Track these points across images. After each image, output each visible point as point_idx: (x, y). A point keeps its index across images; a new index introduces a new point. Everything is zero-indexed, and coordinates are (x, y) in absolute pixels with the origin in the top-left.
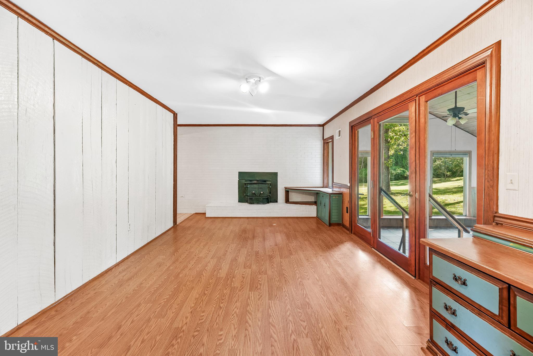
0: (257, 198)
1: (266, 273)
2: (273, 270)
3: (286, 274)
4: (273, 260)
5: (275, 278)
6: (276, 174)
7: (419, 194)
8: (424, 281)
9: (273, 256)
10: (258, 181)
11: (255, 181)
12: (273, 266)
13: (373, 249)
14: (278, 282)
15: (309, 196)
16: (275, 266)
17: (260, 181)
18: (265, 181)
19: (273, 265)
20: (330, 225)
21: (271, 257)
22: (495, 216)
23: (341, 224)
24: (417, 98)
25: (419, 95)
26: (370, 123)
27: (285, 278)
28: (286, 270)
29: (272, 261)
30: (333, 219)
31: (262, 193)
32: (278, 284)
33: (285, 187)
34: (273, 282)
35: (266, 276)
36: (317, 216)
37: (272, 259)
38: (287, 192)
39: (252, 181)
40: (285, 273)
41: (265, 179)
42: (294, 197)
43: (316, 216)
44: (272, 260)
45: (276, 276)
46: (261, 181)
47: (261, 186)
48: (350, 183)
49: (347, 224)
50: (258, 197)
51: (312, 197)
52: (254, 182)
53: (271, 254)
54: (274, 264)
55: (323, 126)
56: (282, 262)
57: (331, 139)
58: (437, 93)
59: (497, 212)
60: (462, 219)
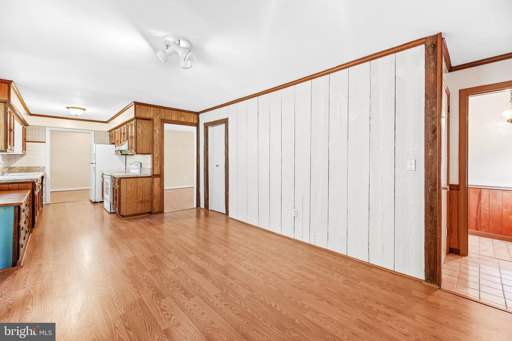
1: (151, 272)
2: (145, 278)
3: (125, 279)
4: (152, 292)
5: (138, 271)
9: (157, 299)
12: (148, 282)
14: (133, 268)
16: (145, 284)
19: (148, 284)
21: (158, 295)
27: (126, 274)
28: (127, 283)
29: (153, 289)
32: (132, 267)
34: (138, 267)
35: (149, 270)
37: (156, 293)
40: (128, 279)
44: (154, 291)
45: (137, 273)
53: (163, 300)
54: (147, 287)
56: (137, 294)
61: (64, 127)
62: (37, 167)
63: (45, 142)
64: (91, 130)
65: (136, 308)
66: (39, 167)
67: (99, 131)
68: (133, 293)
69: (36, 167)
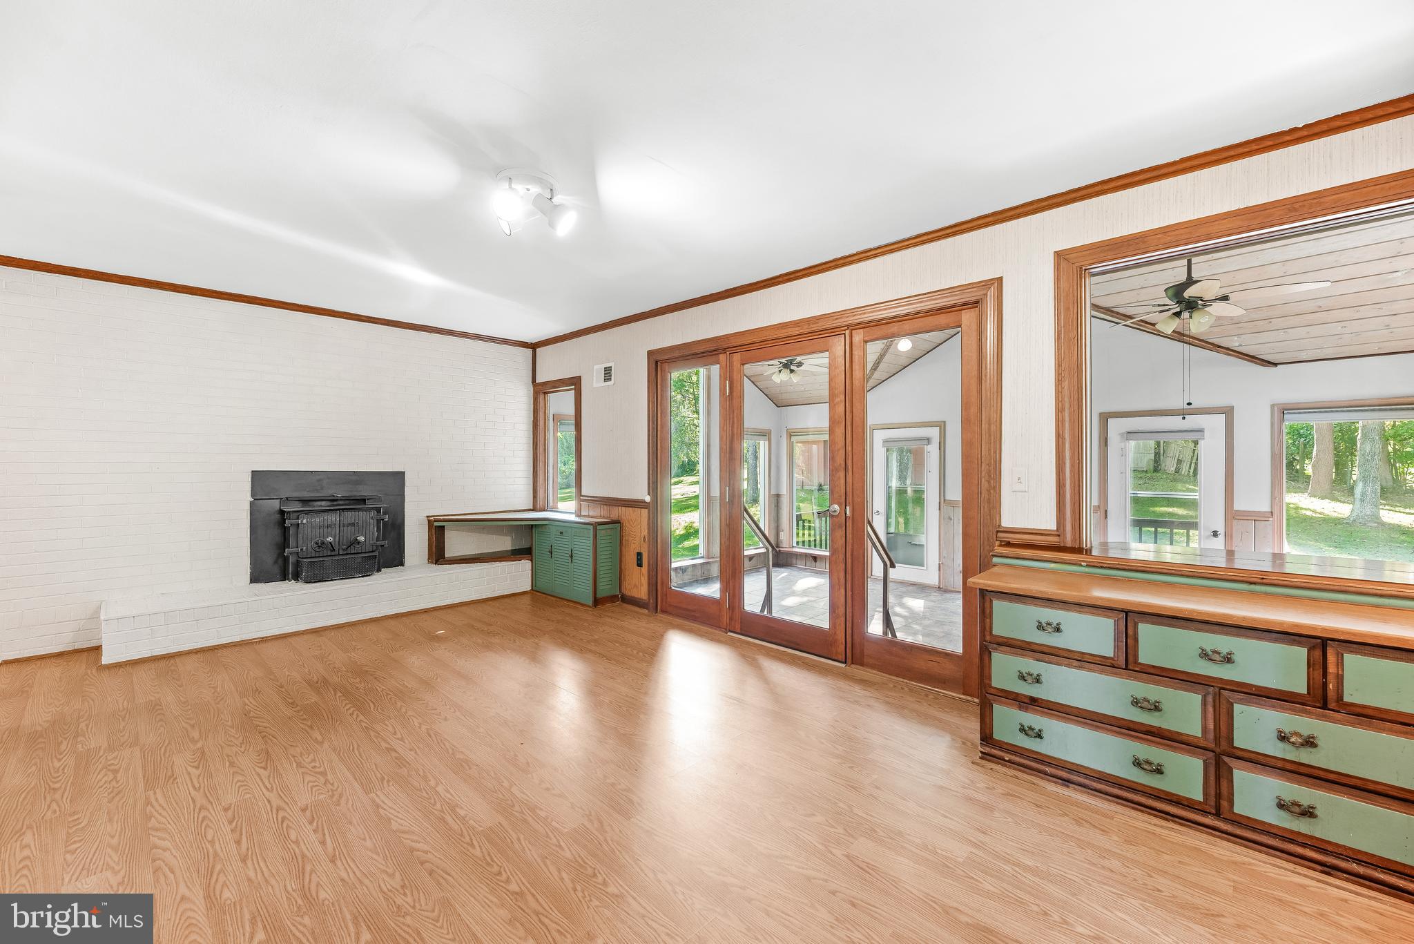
0: (337, 558)
6: (398, 478)
7: (851, 508)
8: (862, 665)
10: (335, 503)
11: (323, 503)
13: (729, 634)
15: (498, 536)
17: (341, 502)
18: (363, 501)
20: (597, 602)
22: (998, 532)
23: (616, 596)
24: (847, 332)
25: (853, 327)
26: (717, 362)
30: (601, 588)
31: (362, 539)
33: (427, 517)
36: (532, 589)
38: (437, 530)
39: (311, 503)
41: (363, 491)
42: (456, 544)
43: (528, 588)
46: (347, 502)
47: (349, 516)
48: (649, 494)
49: (642, 592)
50: (339, 555)
51: (506, 537)
52: (321, 506)
55: (534, 346)
57: (572, 385)
58: (889, 331)
59: (1000, 526)
60: (759, 553)
65: (379, 775)
68: (390, 805)
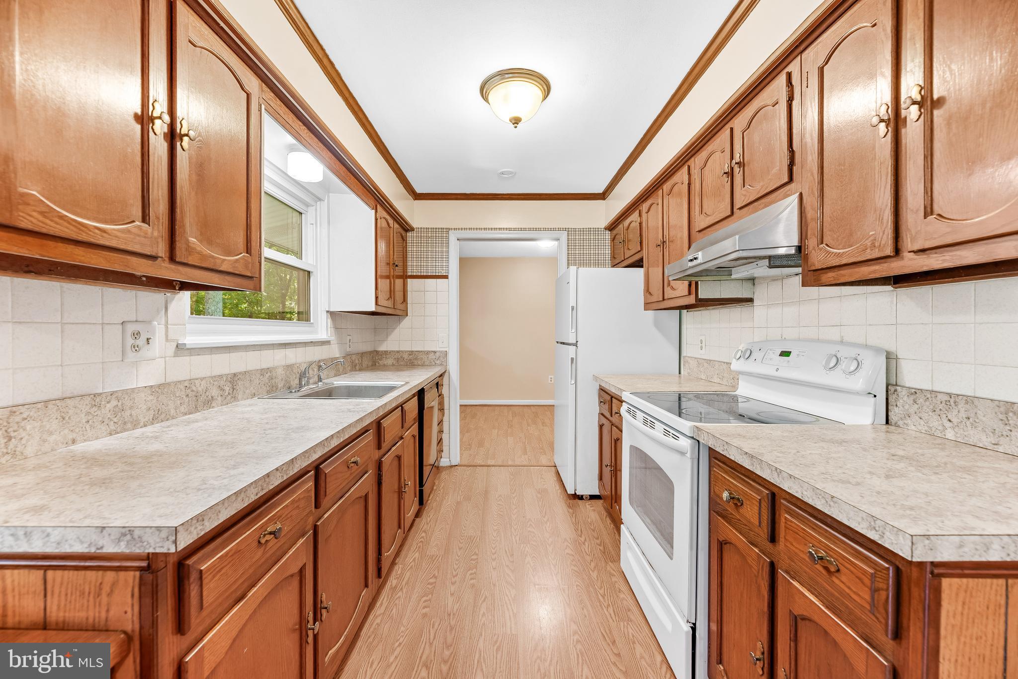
61: (490, 227)
62: (429, 351)
63: (446, 277)
64: (559, 229)
66: (435, 352)
67: (582, 231)
69: (428, 353)
